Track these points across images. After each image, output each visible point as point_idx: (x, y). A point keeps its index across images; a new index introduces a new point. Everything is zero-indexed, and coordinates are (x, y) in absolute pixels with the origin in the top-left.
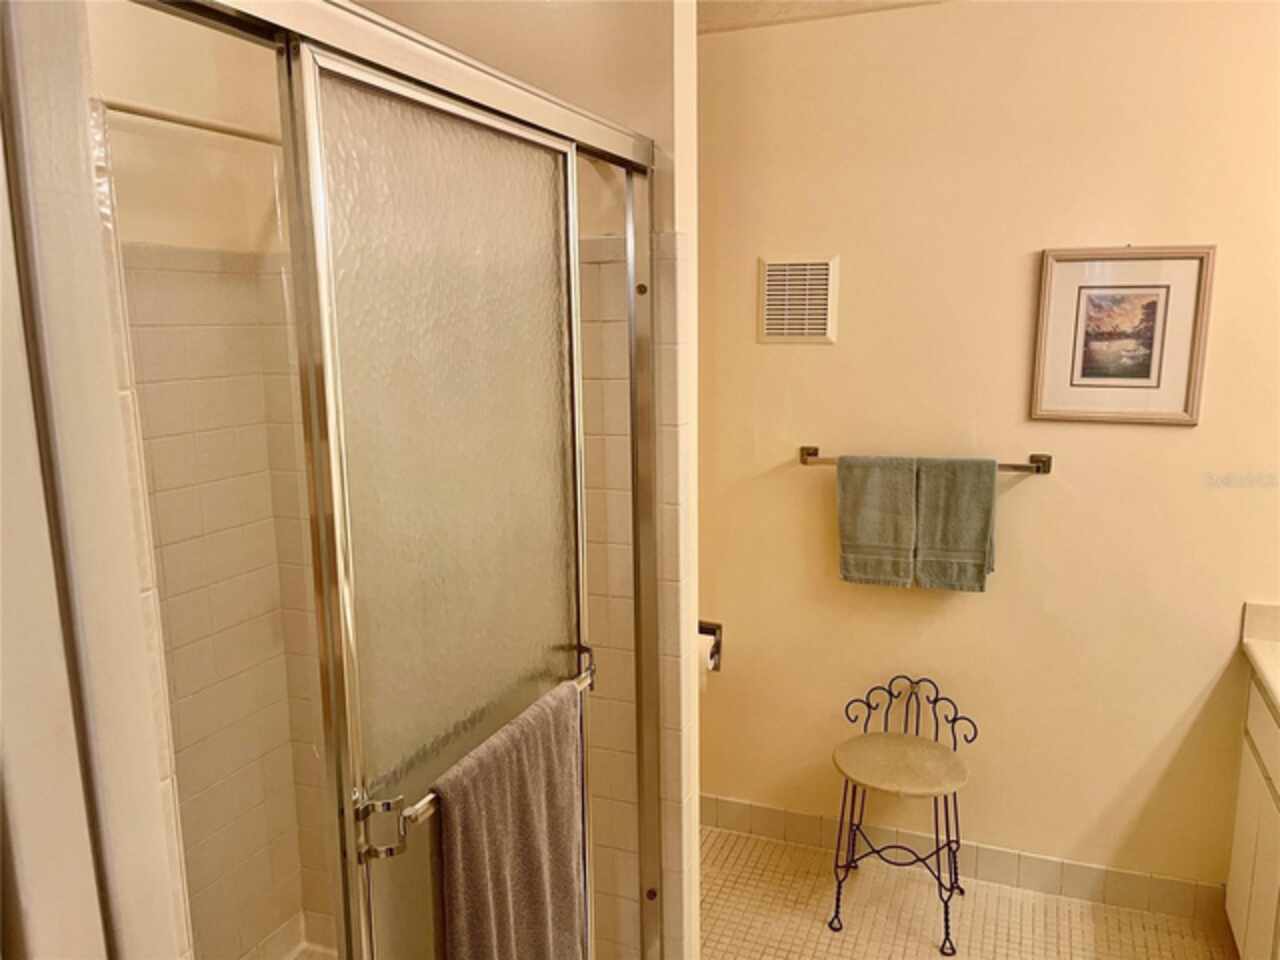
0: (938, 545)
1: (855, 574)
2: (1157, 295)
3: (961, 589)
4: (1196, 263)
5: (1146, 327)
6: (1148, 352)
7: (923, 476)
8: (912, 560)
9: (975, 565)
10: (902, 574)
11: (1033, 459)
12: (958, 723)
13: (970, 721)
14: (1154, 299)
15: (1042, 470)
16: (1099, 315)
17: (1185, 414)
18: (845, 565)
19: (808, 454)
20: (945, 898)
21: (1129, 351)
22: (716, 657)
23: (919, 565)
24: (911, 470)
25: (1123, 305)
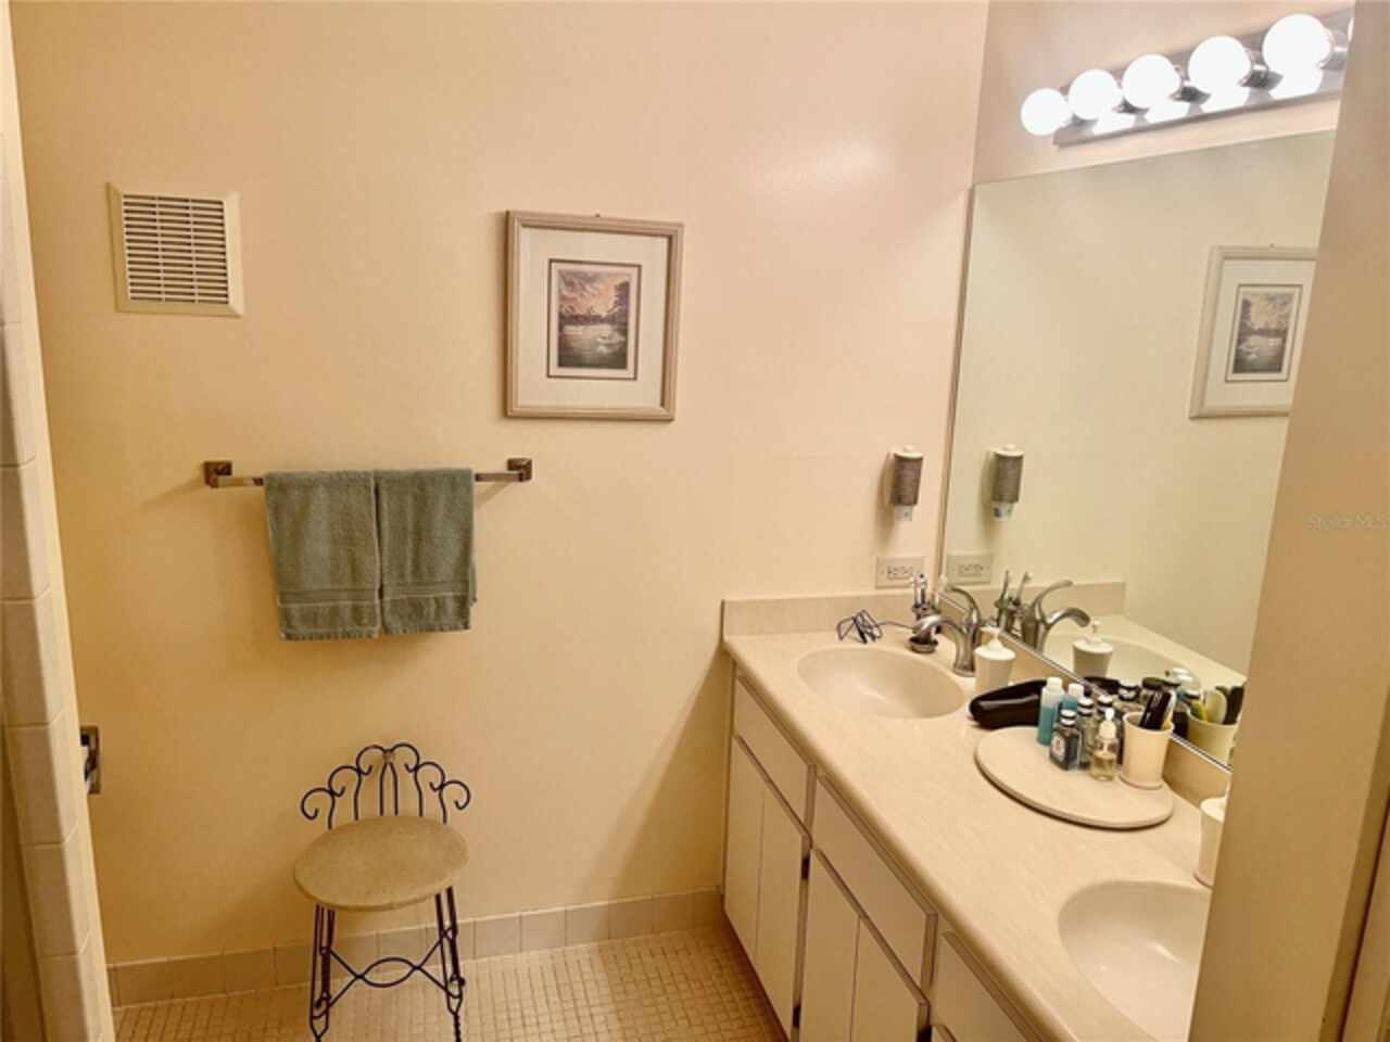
0: (409, 579)
1: (302, 630)
2: (629, 275)
3: (442, 630)
4: (664, 242)
5: (620, 310)
6: (623, 339)
7: (384, 494)
8: (377, 601)
9: (456, 598)
10: (365, 621)
11: (512, 465)
12: (446, 789)
13: (459, 783)
14: (626, 279)
15: (524, 477)
16: (573, 295)
17: (661, 409)
18: (286, 618)
19: (216, 473)
20: (454, 1008)
21: (604, 338)
22: (95, 772)
23: (388, 607)
24: (367, 488)
25: (596, 285)
